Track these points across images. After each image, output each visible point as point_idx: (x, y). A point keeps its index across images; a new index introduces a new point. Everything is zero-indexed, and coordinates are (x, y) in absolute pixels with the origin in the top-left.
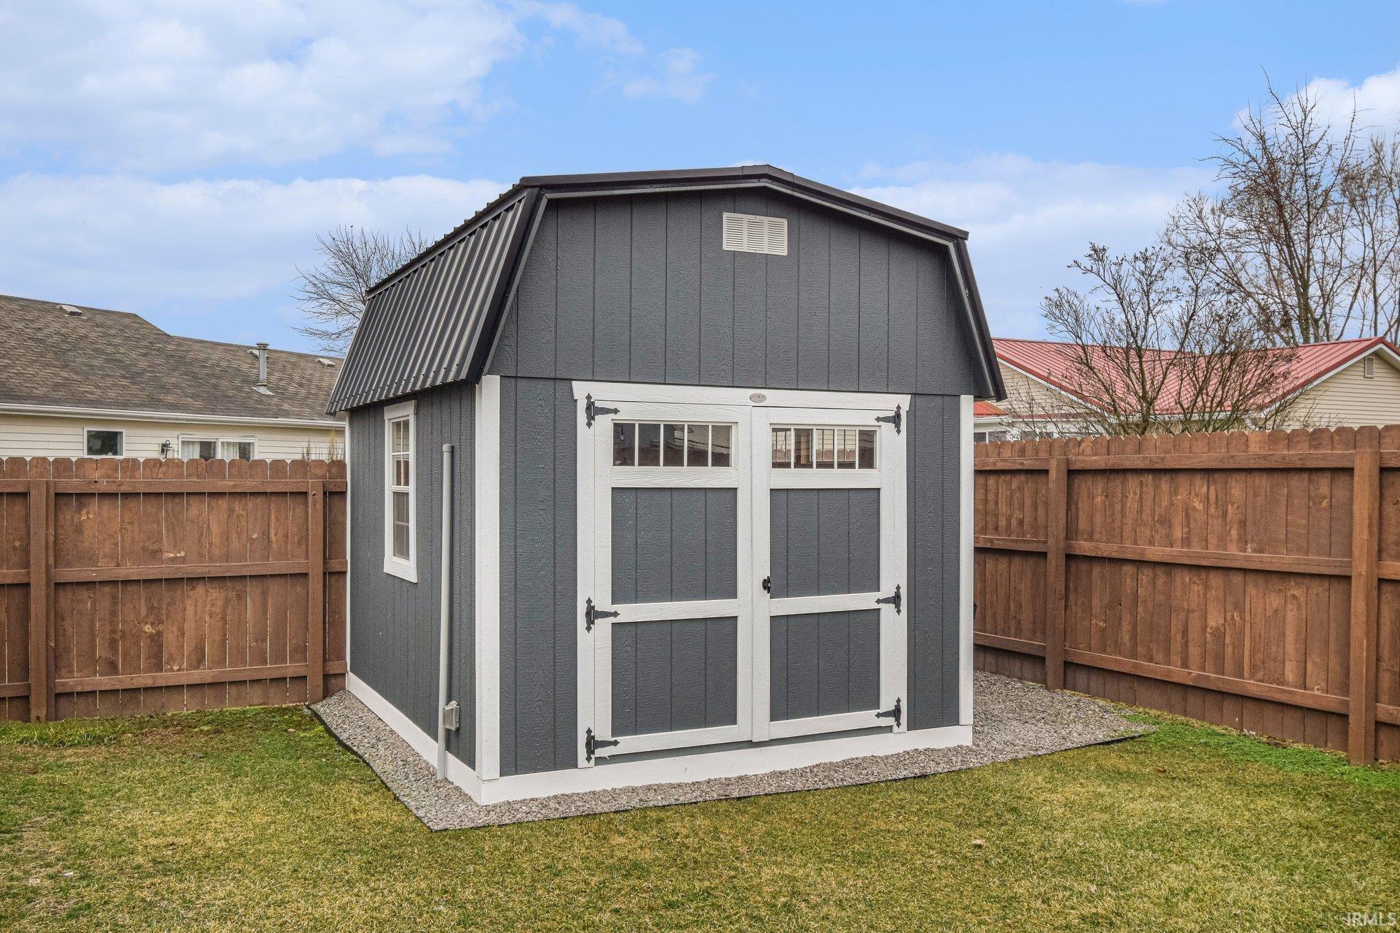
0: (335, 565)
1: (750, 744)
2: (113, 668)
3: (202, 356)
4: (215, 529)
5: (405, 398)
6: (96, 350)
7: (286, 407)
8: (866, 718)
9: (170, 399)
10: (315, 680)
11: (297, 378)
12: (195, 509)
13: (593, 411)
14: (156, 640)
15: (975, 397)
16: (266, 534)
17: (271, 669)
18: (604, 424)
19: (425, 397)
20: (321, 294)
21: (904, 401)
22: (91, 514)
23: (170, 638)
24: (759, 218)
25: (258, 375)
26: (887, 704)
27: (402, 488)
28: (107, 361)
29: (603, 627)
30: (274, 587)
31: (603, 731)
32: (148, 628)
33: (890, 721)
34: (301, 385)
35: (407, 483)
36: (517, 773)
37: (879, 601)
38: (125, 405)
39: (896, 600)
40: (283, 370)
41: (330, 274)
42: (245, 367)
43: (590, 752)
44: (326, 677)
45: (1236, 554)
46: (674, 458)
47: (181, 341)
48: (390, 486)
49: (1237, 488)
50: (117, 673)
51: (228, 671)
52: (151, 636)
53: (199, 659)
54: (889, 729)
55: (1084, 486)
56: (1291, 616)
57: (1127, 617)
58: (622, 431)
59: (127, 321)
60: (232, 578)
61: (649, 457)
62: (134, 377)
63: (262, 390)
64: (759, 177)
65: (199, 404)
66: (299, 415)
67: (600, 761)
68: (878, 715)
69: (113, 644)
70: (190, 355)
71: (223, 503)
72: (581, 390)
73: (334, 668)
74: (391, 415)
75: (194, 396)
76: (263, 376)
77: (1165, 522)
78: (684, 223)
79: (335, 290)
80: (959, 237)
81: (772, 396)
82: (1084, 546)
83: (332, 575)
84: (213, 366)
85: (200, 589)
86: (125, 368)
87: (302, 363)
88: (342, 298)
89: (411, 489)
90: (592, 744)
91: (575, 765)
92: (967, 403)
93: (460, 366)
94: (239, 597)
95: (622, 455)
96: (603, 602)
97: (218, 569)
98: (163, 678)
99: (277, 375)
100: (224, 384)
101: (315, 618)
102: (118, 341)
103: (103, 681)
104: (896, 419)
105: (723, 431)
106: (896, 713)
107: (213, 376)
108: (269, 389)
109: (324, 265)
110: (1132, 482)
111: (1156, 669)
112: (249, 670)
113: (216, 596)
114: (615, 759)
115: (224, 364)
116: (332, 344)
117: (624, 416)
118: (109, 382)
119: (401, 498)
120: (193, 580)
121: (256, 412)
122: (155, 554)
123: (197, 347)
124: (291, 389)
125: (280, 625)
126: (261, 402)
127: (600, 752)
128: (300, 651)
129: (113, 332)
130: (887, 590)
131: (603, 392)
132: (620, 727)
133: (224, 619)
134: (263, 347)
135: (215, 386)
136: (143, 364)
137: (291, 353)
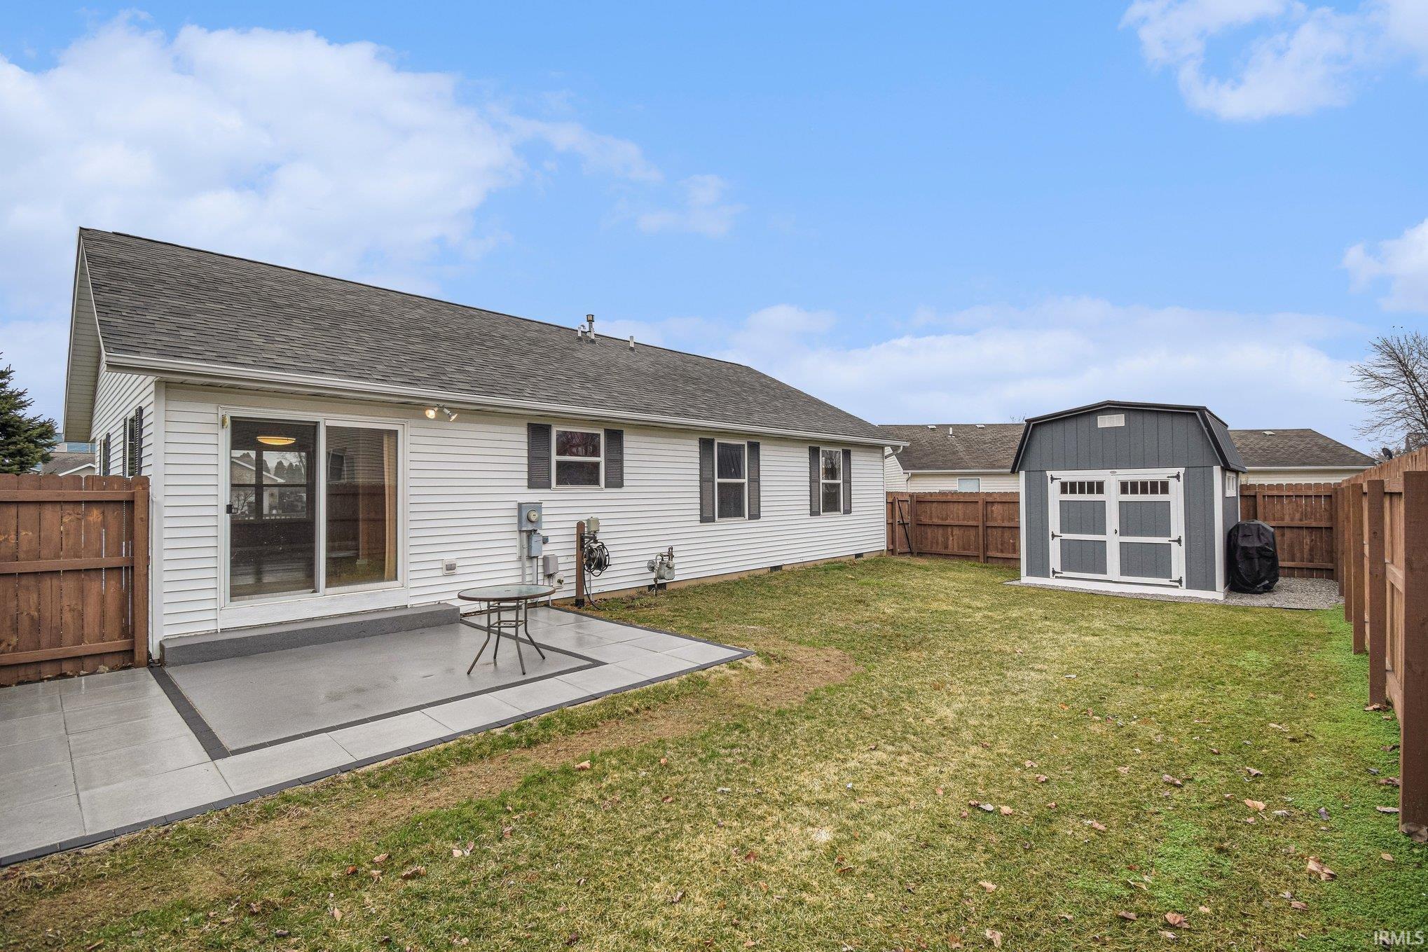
1: (1112, 582)
2: (1002, 551)
8: (1166, 581)
13: (1052, 479)
14: (1014, 545)
15: (1222, 468)
18: (1057, 483)
21: (1182, 470)
22: (996, 508)
23: (1017, 544)
24: (1112, 416)
26: (1176, 578)
29: (1057, 540)
31: (1058, 569)
32: (1011, 541)
33: (1177, 584)
36: (1031, 576)
37: (1169, 541)
39: (1179, 541)
43: (1053, 574)
46: (1082, 491)
54: (1177, 587)
58: (1063, 485)
61: (1073, 491)
67: (1056, 577)
68: (1170, 581)
69: (1001, 544)
72: (1049, 473)
78: (1084, 423)
81: (1120, 471)
90: (1054, 572)
91: (1049, 578)
95: (1064, 491)
96: (1057, 532)
103: (999, 555)
104: (1178, 477)
105: (1101, 484)
106: (1180, 582)
114: (1061, 577)
117: (1064, 480)
127: (1056, 575)
130: (1175, 537)
131: (1055, 474)
132: (1063, 569)
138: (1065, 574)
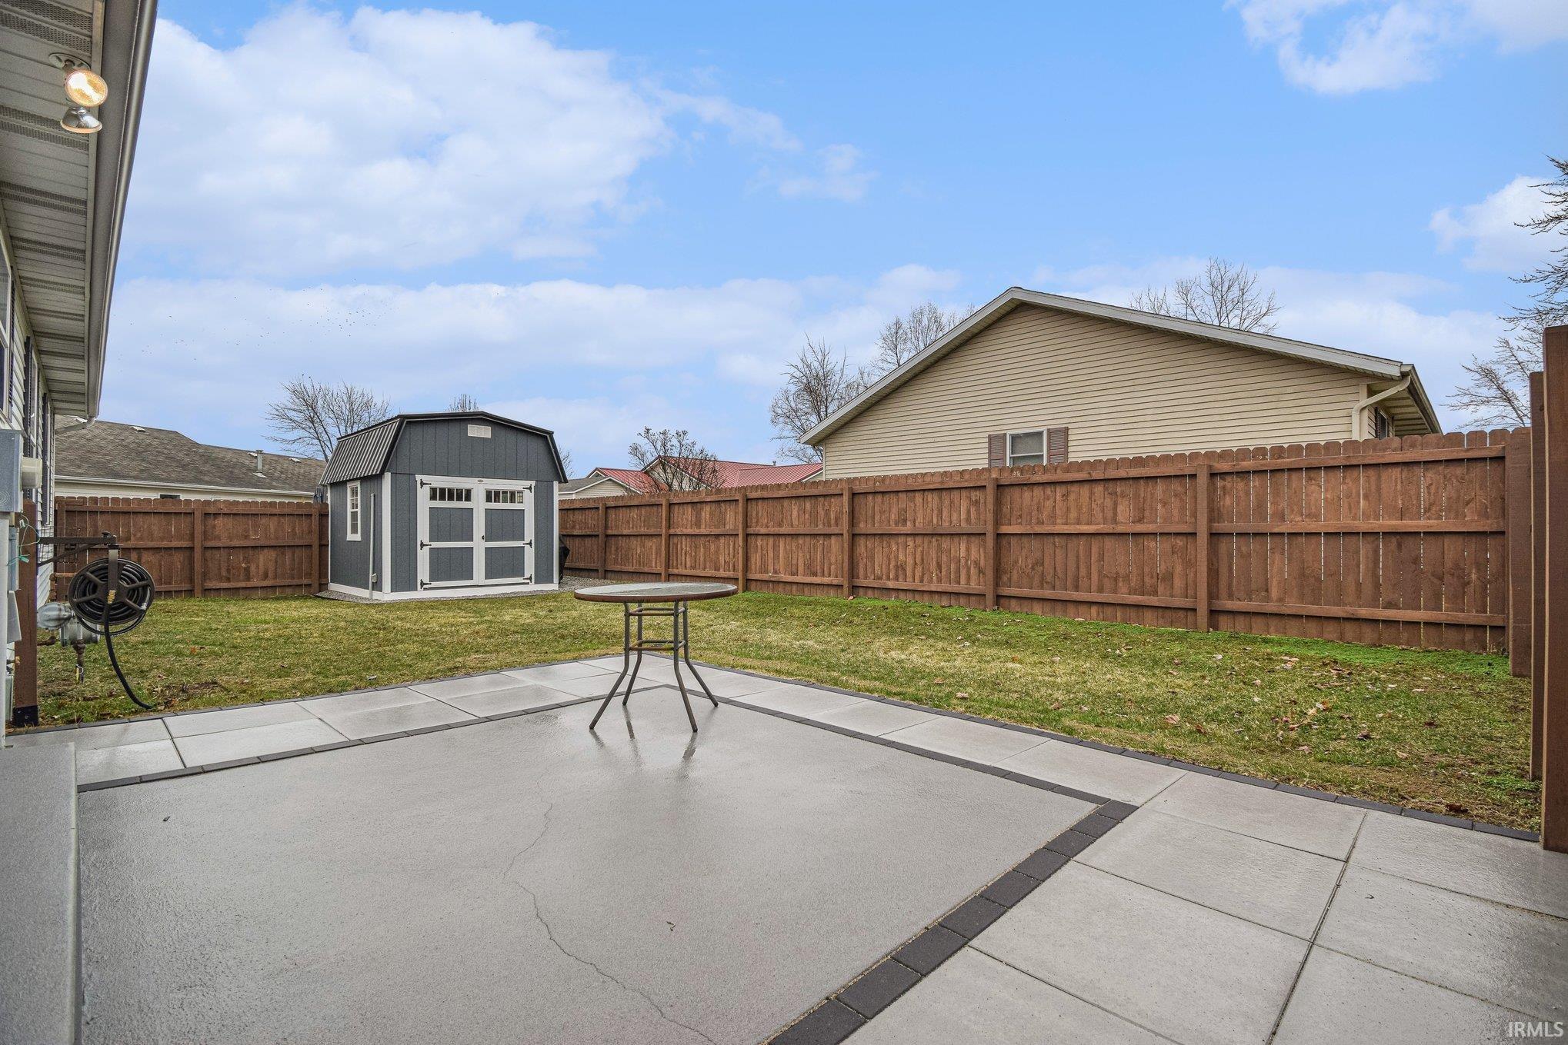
0: (323, 542)
1: (478, 586)
2: (228, 580)
3: (221, 456)
4: (272, 527)
5: (357, 479)
6: (159, 452)
7: (274, 484)
8: (520, 580)
9: (206, 478)
10: (316, 585)
11: (279, 469)
12: (264, 521)
13: (422, 484)
14: (247, 570)
15: (558, 483)
16: (293, 530)
17: (296, 582)
18: (427, 488)
19: (364, 479)
20: (283, 417)
21: (533, 483)
22: (220, 522)
23: (253, 568)
24: (481, 427)
25: (257, 467)
26: (527, 575)
27: (355, 510)
28: (167, 458)
29: (426, 549)
30: (297, 551)
31: (426, 580)
33: (528, 581)
34: (282, 472)
35: (357, 508)
36: (396, 591)
37: (524, 544)
38: (182, 481)
39: (530, 544)
40: (270, 464)
41: (287, 403)
42: (247, 462)
43: (422, 586)
44: (320, 584)
45: (643, 530)
46: (451, 498)
47: (207, 447)
48: (349, 510)
49: (643, 511)
50: (230, 582)
51: (278, 582)
52: (245, 569)
53: (266, 576)
54: (529, 583)
55: (610, 511)
56: (654, 548)
57: (620, 553)
58: (434, 490)
59: (173, 436)
60: (279, 546)
61: (442, 498)
62: (184, 467)
63: (259, 475)
64: (481, 415)
65: (223, 481)
66: (282, 489)
67: (425, 589)
68: (523, 579)
69: (228, 571)
70: (214, 455)
71: (276, 518)
72: (418, 477)
73: (323, 581)
74: (349, 486)
75: (220, 477)
76: (260, 467)
77: (628, 522)
78: (454, 429)
79: (291, 414)
80: (551, 434)
81: (485, 480)
82: (610, 532)
83: (323, 546)
84: (228, 462)
85: (266, 551)
86: (177, 461)
87: (281, 460)
88: (296, 419)
89: (359, 510)
90: (422, 584)
91: (417, 590)
92: (556, 484)
93: (377, 470)
94: (282, 554)
96: (426, 541)
97: (273, 543)
98: (249, 584)
99: (267, 467)
100: (236, 471)
101: (316, 561)
102: (169, 447)
103: (225, 585)
104: (530, 488)
105: (469, 492)
106: (530, 578)
107: (229, 467)
108: (263, 474)
109: (285, 398)
110: (621, 509)
111: (625, 569)
112: (288, 582)
113: (273, 554)
114: (430, 588)
115: (234, 460)
116: (289, 447)
117: (433, 486)
118: (170, 469)
119: (354, 514)
120: (263, 547)
121: (255, 486)
122: (246, 537)
123: (217, 450)
124: (276, 475)
125: (301, 563)
126: (260, 481)
127: (425, 586)
128: (309, 575)
129: (166, 442)
130: (527, 541)
131: (426, 478)
132: (432, 579)
133: (276, 562)
134: (260, 452)
135: (231, 472)
136: (187, 460)
137: (274, 455)
138: (434, 584)
